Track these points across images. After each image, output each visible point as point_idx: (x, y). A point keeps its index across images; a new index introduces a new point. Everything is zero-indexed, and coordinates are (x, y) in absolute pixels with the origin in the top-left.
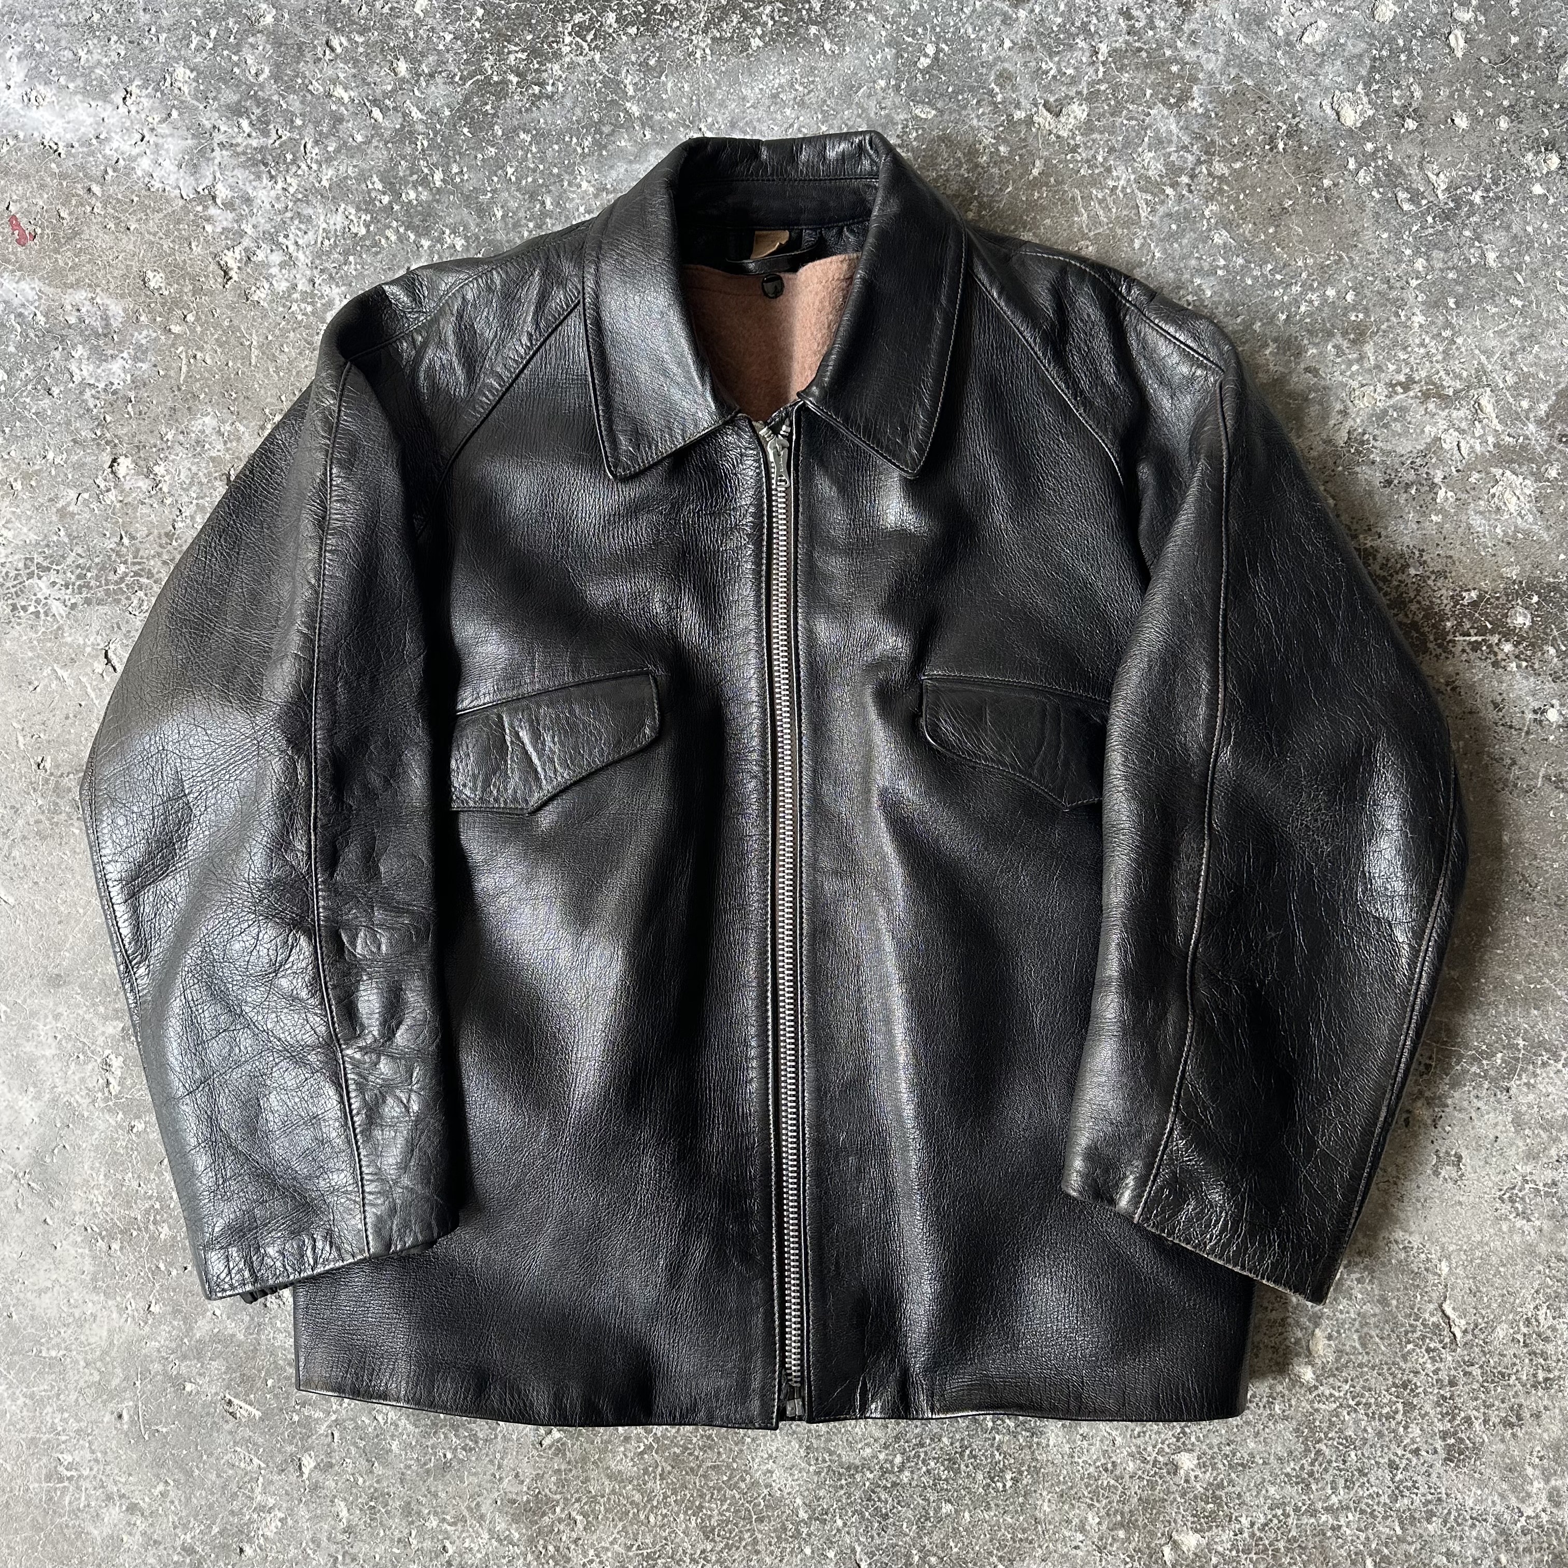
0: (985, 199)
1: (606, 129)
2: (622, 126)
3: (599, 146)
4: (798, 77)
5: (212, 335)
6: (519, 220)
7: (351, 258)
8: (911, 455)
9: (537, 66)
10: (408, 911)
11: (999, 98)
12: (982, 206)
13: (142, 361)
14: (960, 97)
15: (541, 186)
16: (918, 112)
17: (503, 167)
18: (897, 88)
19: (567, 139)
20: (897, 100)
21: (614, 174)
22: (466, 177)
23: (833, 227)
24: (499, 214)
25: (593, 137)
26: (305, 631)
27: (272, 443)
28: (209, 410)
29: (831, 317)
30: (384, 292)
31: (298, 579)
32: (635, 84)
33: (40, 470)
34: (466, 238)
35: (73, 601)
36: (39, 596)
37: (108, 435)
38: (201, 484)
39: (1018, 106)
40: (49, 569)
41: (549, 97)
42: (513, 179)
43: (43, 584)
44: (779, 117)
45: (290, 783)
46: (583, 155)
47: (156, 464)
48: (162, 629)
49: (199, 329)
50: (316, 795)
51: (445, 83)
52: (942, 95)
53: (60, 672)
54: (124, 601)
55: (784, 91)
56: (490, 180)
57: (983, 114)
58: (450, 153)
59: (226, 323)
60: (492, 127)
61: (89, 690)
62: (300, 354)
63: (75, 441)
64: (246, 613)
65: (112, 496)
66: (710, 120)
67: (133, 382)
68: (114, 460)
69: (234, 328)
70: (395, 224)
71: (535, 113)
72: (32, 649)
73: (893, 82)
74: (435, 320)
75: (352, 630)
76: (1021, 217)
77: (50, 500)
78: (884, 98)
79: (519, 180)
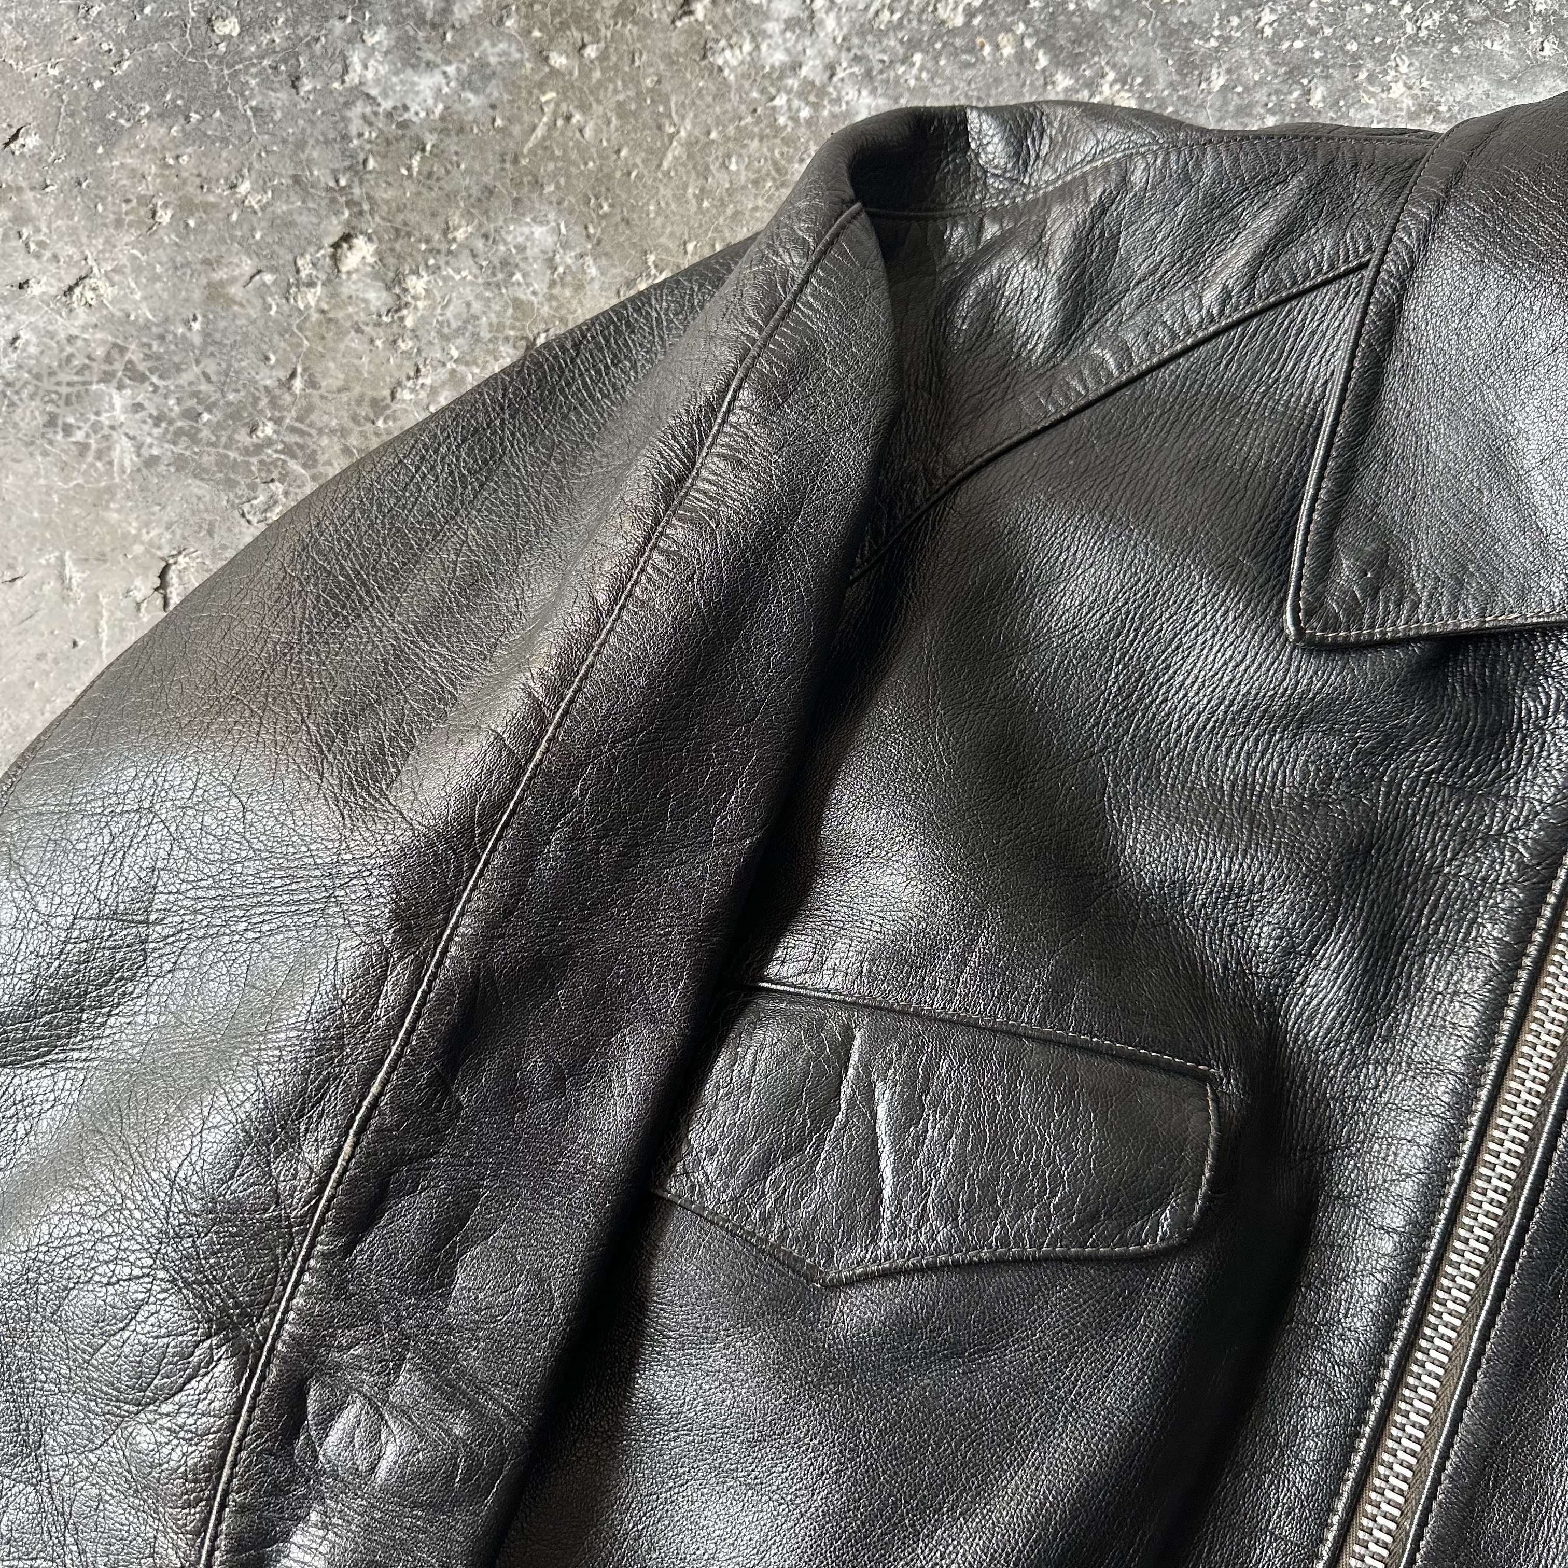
1: (1474, 12)
2: (1505, 17)
3: (1448, 31)
5: (616, 91)
6: (1250, 105)
7: (918, 58)
10: (471, 1406)
13: (475, 91)
15: (1317, 62)
21: (1460, 92)
24: (1218, 81)
25: (1445, 17)
26: (540, 694)
27: (638, 310)
28: (551, 216)
30: (965, 121)
31: (574, 580)
33: (214, 206)
35: (155, 452)
36: (104, 418)
37: (357, 191)
38: (476, 338)
40: (142, 378)
42: (1268, 32)
43: (119, 400)
45: (357, 1006)
46: (1414, 40)
47: (416, 272)
48: (271, 570)
49: (597, 74)
50: (399, 1056)
53: (71, 569)
54: (242, 490)
56: (1224, 16)
59: (649, 82)
61: (103, 623)
62: (756, 183)
63: (296, 180)
64: (439, 608)
65: (312, 297)
67: (443, 118)
68: (347, 238)
69: (658, 95)
70: (1021, 28)
72: (45, 506)
74: (1046, 202)
75: (633, 733)
77: (206, 262)
79: (1278, 38)
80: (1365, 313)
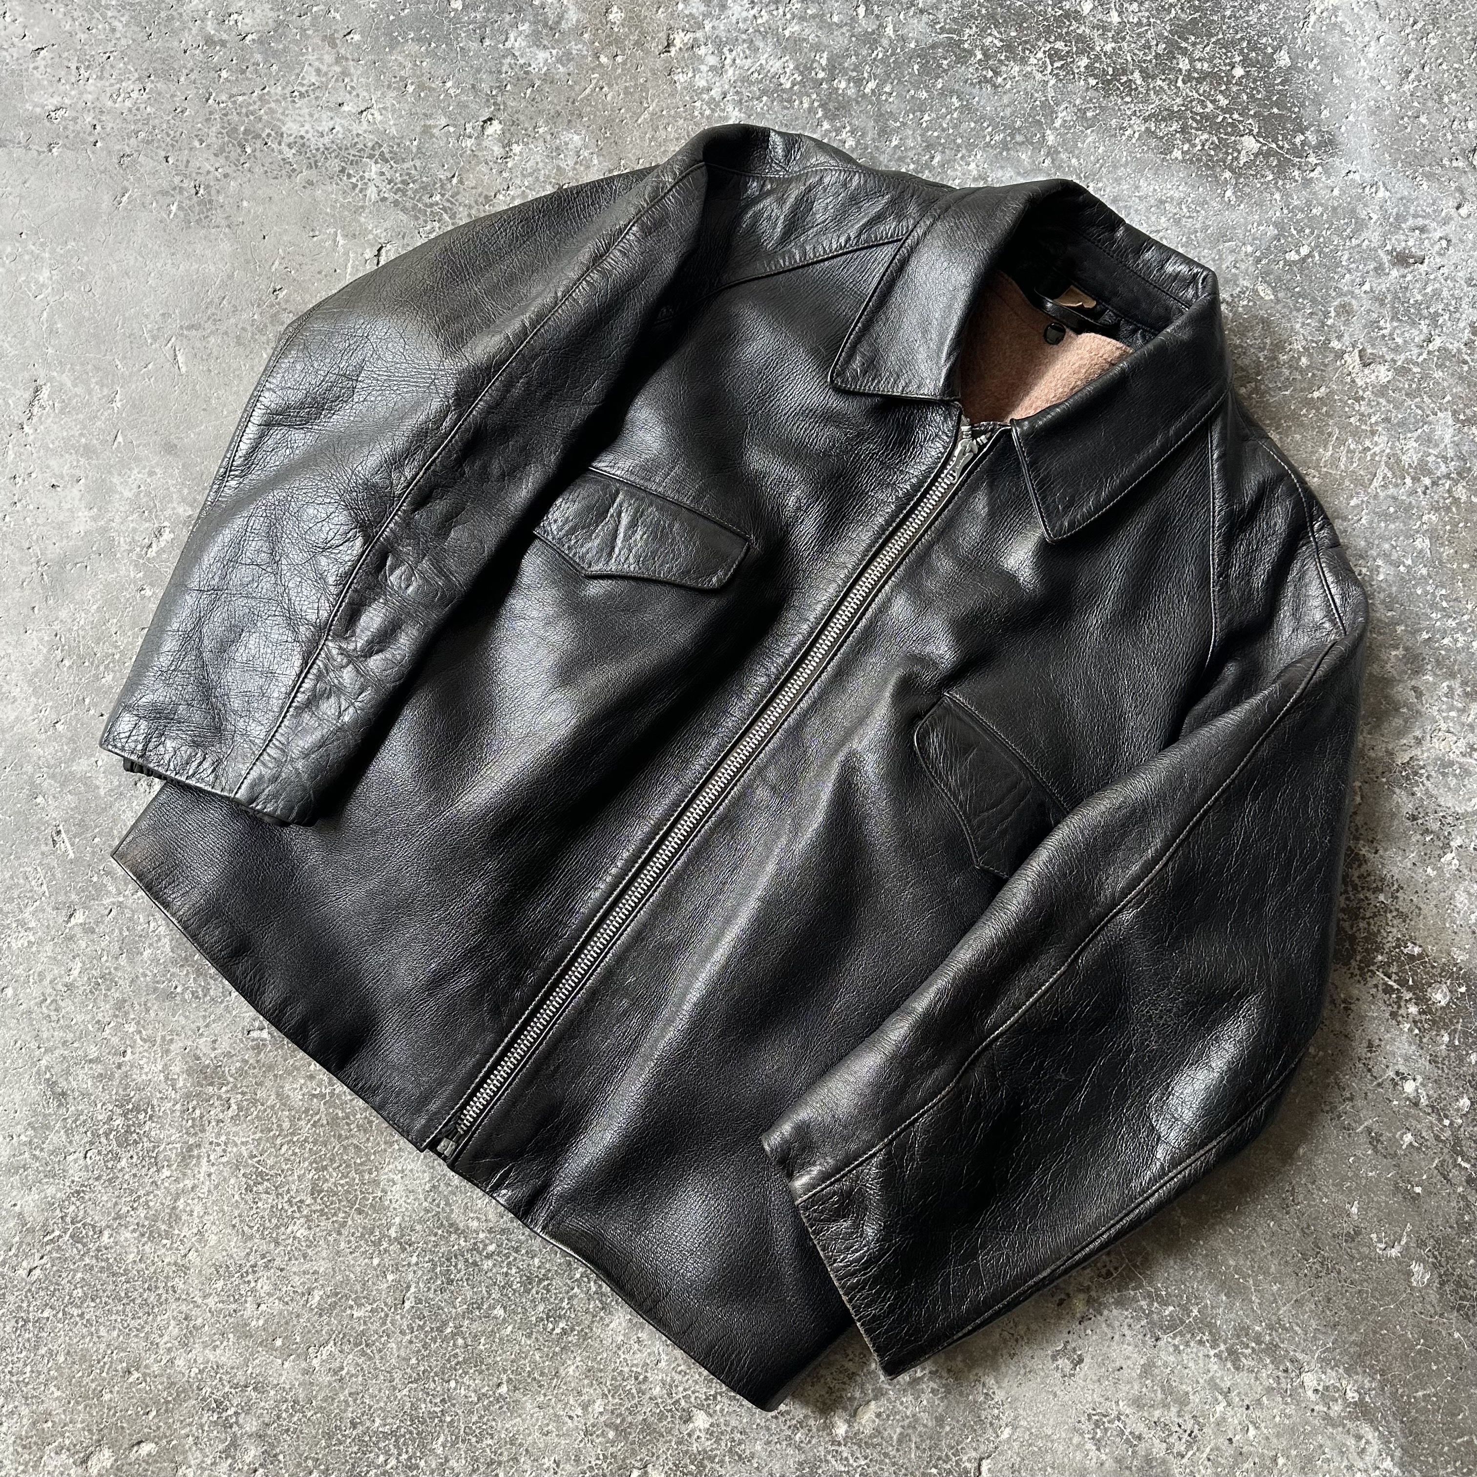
0: (1263, 387)
1: (1019, 138)
2: (1032, 144)
3: (1004, 143)
4: (1190, 200)
5: (626, 81)
6: (905, 157)
7: (765, 99)
8: (1062, 525)
9: (1003, 58)
10: (447, 578)
11: (1330, 322)
12: (1256, 390)
13: (563, 65)
14: (1300, 300)
15: (941, 144)
16: (1260, 288)
17: (923, 112)
18: (1258, 261)
19: (985, 125)
20: (1251, 269)
21: (1000, 173)
22: (891, 100)
23: (1131, 324)
24: (895, 143)
25: (1005, 137)
26: (527, 324)
27: (608, 184)
28: (583, 132)
29: (1079, 383)
30: (769, 136)
31: (551, 285)
32: (1065, 121)
33: (434, 89)
34: (858, 143)
35: (386, 195)
36: (366, 175)
37: (499, 99)
38: (537, 179)
39: (1339, 338)
40: (387, 161)
41: (995, 87)
42: (924, 125)
43: (375, 168)
44: (1153, 219)
45: (435, 423)
46: (988, 145)
47: (517, 143)
48: (431, 256)
49: (619, 71)
50: (447, 445)
51: (927, 23)
52: (1288, 289)
53: (339, 238)
54: (421, 221)
55: (1171, 202)
56: (907, 114)
57: (1308, 325)
58: (893, 76)
59: (641, 81)
60: (937, 77)
61: (349, 265)
62: (677, 139)
63: (473, 86)
64: (496, 286)
65: (469, 143)
66: (1100, 185)
67: (545, 74)
68: (490, 119)
69: (644, 88)
70: (814, 96)
71: (976, 91)
72: (333, 207)
73: (1258, 254)
74: (790, 181)
75: (560, 349)
76: (1280, 419)
77: (425, 115)
78: (1242, 260)
79: (927, 129)
80: (894, 258)
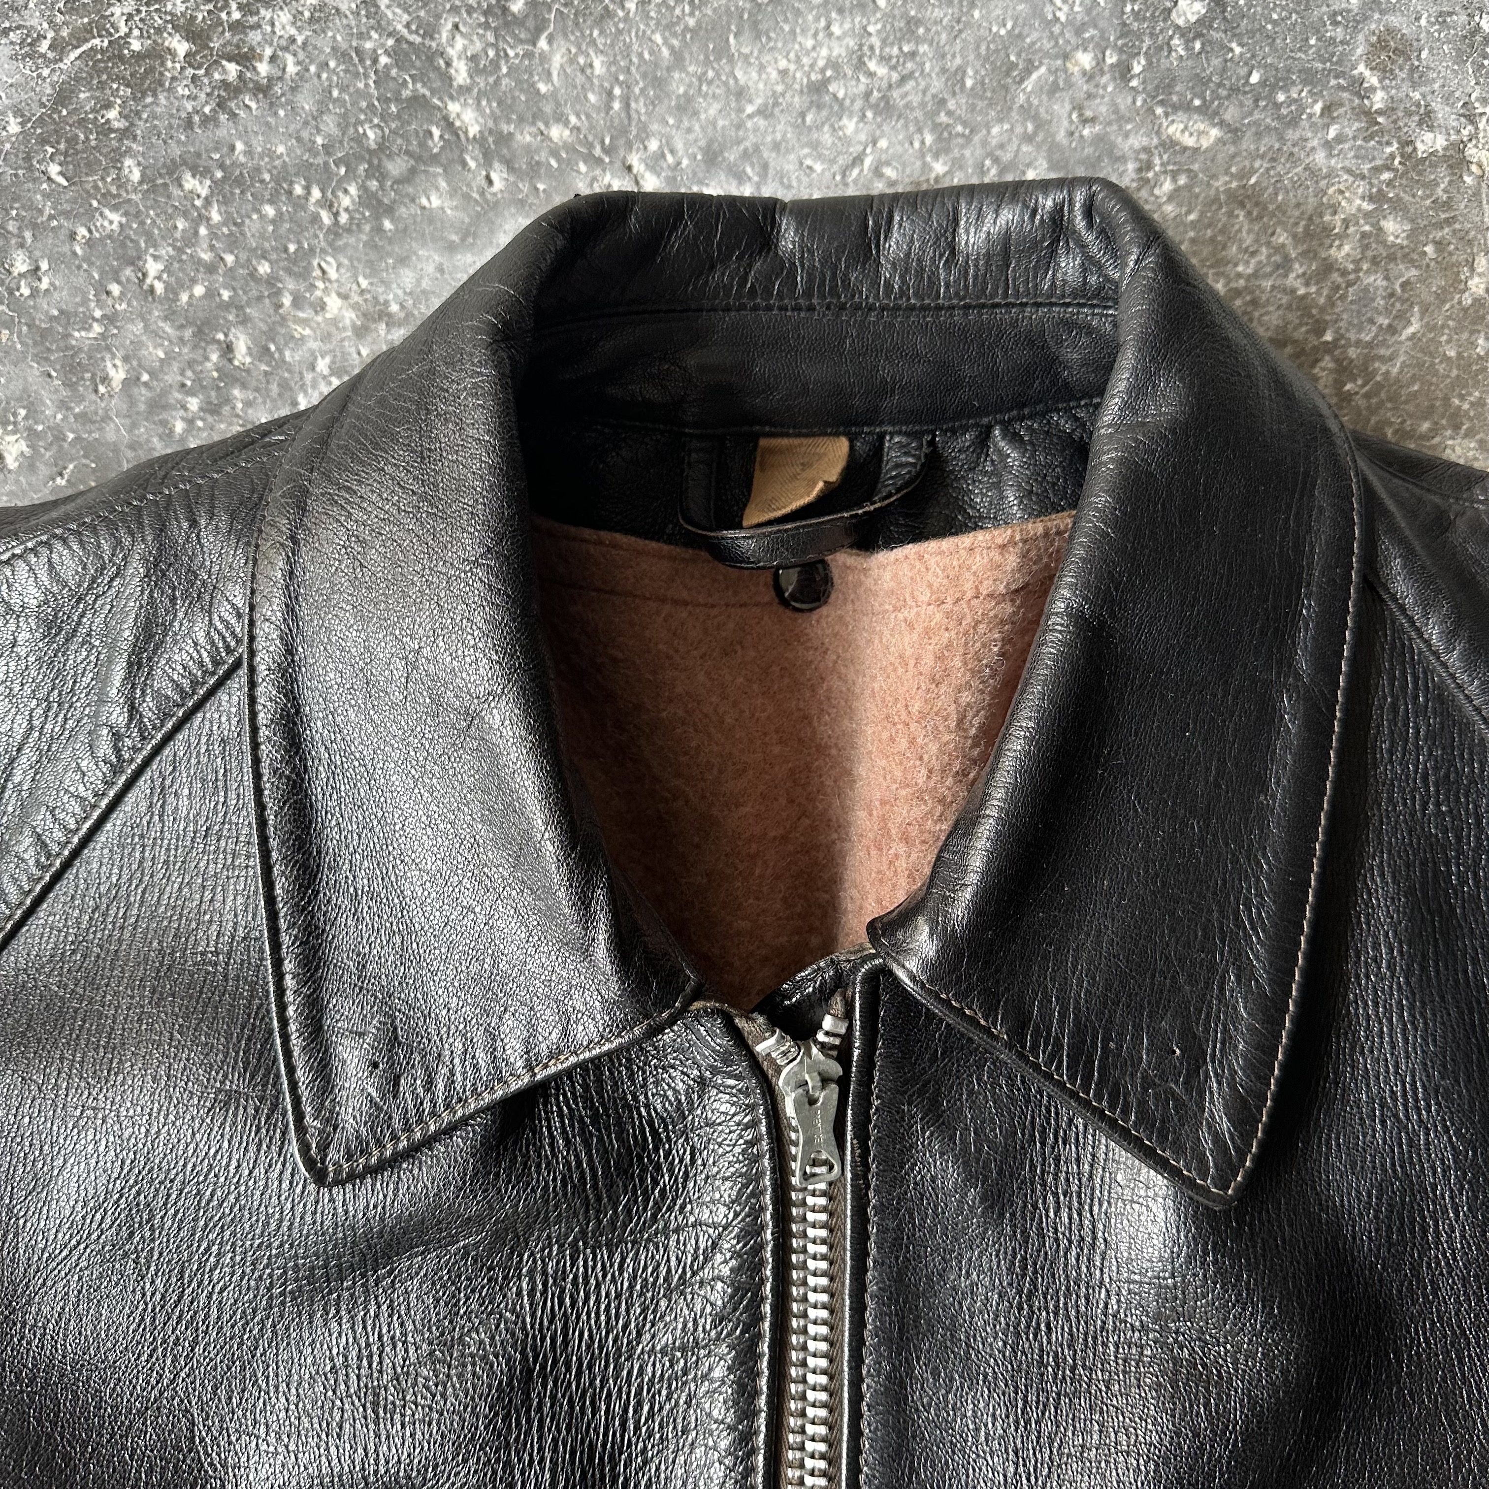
0: (1352, 353)
1: (396, 167)
2: (435, 159)
4: (875, 41)
6: (164, 393)
9: (236, 15)
11: (1378, 100)
12: (1344, 370)
14: (1281, 97)
15: (227, 306)
16: (1174, 129)
17: (135, 261)
18: (1123, 72)
19: (298, 190)
20: (1124, 101)
21: (407, 277)
22: (44, 284)
23: (966, 429)
24: (118, 375)
25: (363, 188)
29: (966, 697)
32: (474, 58)
34: (32, 436)
39: (1427, 119)
41: (262, 90)
44: (827, 138)
46: (335, 230)
51: (14, 57)
52: (1234, 90)
55: (839, 74)
57: (1340, 139)
58: (12, 226)
60: (116, 160)
66: (653, 145)
71: (225, 129)
73: (1111, 59)
76: (1446, 399)
78: (1090, 96)
79: (172, 291)
80: (254, 725)
